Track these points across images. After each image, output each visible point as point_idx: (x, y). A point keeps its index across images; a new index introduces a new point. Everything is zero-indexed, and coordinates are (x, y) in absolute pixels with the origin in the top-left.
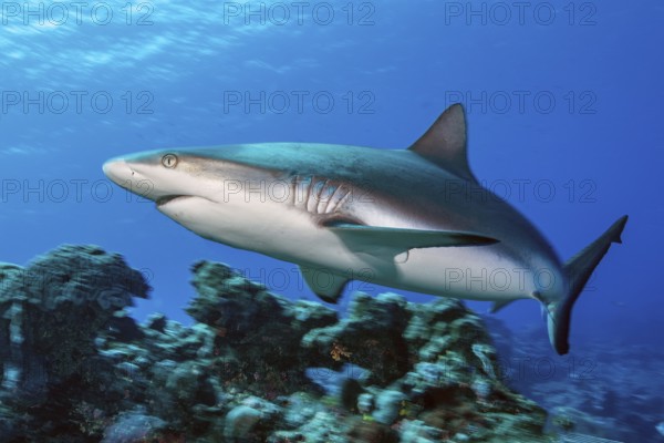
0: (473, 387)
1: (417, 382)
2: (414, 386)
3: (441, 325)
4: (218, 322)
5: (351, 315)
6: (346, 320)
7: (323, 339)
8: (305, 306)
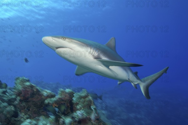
0: (91, 117)
1: (76, 116)
2: (76, 118)
3: (82, 100)
4: (21, 95)
5: (59, 95)
6: (58, 97)
7: (51, 102)
8: (46, 92)
